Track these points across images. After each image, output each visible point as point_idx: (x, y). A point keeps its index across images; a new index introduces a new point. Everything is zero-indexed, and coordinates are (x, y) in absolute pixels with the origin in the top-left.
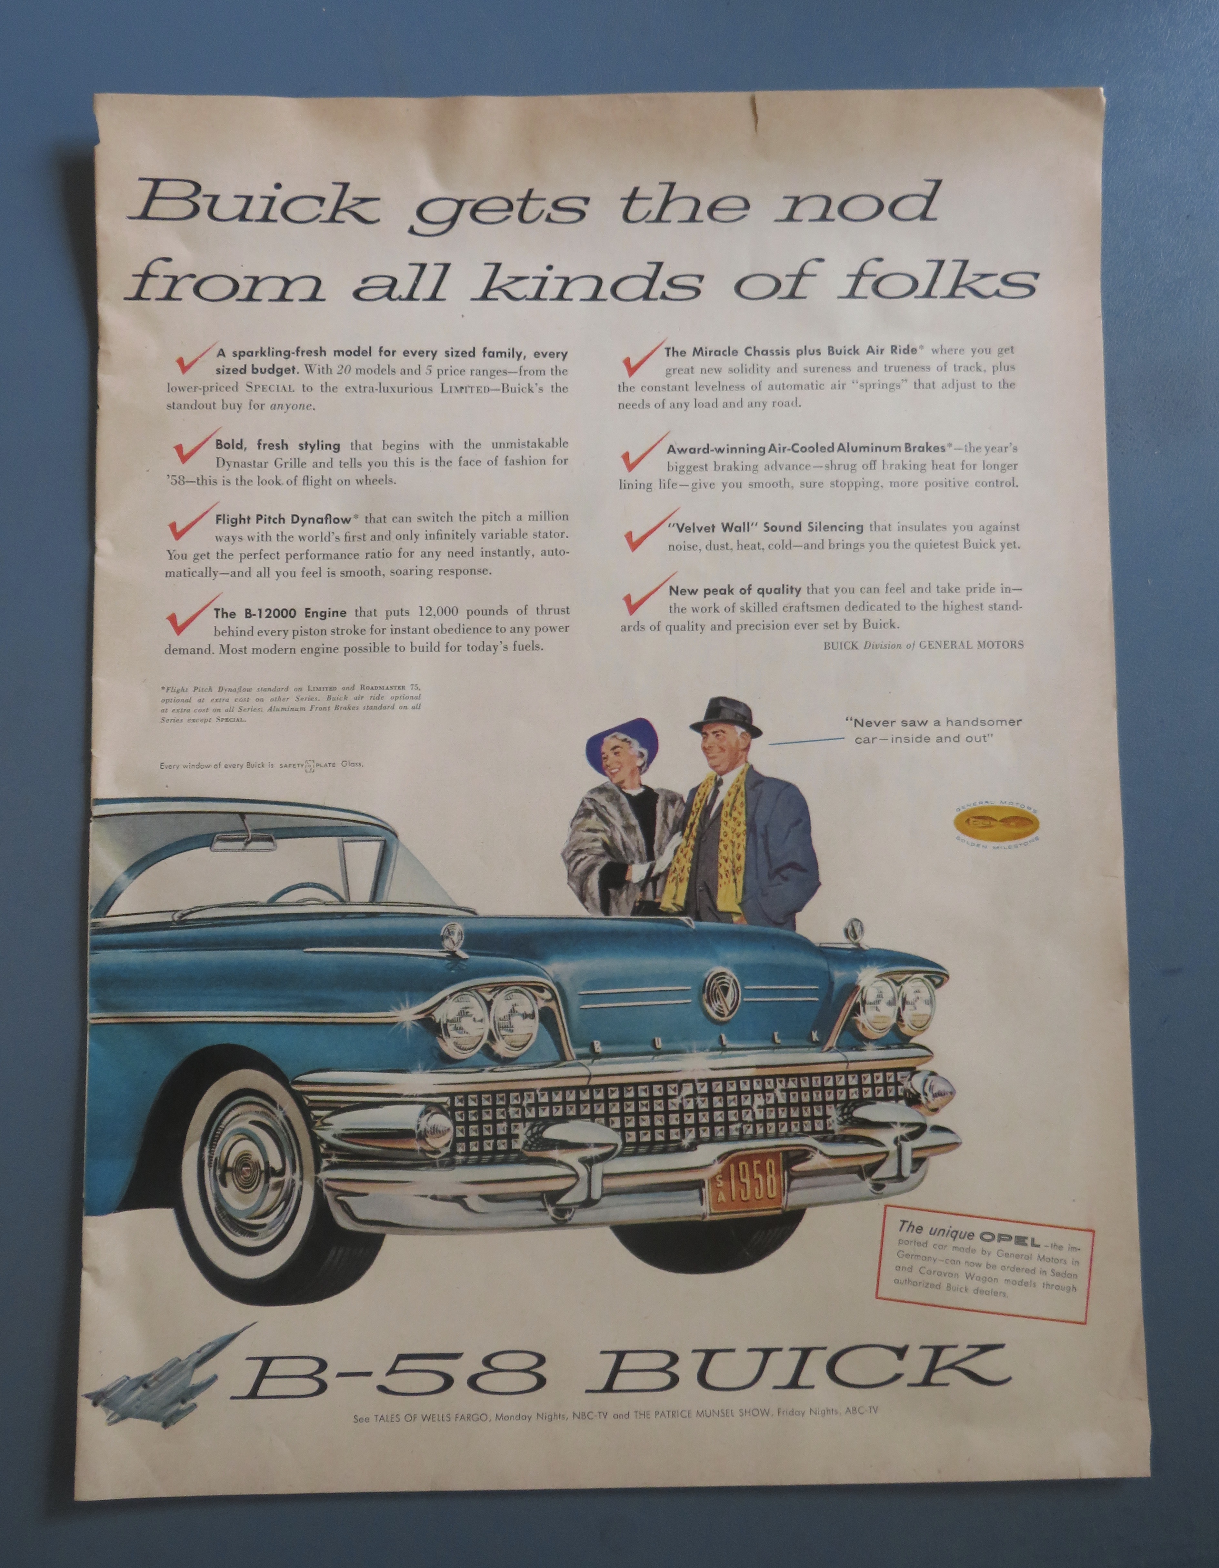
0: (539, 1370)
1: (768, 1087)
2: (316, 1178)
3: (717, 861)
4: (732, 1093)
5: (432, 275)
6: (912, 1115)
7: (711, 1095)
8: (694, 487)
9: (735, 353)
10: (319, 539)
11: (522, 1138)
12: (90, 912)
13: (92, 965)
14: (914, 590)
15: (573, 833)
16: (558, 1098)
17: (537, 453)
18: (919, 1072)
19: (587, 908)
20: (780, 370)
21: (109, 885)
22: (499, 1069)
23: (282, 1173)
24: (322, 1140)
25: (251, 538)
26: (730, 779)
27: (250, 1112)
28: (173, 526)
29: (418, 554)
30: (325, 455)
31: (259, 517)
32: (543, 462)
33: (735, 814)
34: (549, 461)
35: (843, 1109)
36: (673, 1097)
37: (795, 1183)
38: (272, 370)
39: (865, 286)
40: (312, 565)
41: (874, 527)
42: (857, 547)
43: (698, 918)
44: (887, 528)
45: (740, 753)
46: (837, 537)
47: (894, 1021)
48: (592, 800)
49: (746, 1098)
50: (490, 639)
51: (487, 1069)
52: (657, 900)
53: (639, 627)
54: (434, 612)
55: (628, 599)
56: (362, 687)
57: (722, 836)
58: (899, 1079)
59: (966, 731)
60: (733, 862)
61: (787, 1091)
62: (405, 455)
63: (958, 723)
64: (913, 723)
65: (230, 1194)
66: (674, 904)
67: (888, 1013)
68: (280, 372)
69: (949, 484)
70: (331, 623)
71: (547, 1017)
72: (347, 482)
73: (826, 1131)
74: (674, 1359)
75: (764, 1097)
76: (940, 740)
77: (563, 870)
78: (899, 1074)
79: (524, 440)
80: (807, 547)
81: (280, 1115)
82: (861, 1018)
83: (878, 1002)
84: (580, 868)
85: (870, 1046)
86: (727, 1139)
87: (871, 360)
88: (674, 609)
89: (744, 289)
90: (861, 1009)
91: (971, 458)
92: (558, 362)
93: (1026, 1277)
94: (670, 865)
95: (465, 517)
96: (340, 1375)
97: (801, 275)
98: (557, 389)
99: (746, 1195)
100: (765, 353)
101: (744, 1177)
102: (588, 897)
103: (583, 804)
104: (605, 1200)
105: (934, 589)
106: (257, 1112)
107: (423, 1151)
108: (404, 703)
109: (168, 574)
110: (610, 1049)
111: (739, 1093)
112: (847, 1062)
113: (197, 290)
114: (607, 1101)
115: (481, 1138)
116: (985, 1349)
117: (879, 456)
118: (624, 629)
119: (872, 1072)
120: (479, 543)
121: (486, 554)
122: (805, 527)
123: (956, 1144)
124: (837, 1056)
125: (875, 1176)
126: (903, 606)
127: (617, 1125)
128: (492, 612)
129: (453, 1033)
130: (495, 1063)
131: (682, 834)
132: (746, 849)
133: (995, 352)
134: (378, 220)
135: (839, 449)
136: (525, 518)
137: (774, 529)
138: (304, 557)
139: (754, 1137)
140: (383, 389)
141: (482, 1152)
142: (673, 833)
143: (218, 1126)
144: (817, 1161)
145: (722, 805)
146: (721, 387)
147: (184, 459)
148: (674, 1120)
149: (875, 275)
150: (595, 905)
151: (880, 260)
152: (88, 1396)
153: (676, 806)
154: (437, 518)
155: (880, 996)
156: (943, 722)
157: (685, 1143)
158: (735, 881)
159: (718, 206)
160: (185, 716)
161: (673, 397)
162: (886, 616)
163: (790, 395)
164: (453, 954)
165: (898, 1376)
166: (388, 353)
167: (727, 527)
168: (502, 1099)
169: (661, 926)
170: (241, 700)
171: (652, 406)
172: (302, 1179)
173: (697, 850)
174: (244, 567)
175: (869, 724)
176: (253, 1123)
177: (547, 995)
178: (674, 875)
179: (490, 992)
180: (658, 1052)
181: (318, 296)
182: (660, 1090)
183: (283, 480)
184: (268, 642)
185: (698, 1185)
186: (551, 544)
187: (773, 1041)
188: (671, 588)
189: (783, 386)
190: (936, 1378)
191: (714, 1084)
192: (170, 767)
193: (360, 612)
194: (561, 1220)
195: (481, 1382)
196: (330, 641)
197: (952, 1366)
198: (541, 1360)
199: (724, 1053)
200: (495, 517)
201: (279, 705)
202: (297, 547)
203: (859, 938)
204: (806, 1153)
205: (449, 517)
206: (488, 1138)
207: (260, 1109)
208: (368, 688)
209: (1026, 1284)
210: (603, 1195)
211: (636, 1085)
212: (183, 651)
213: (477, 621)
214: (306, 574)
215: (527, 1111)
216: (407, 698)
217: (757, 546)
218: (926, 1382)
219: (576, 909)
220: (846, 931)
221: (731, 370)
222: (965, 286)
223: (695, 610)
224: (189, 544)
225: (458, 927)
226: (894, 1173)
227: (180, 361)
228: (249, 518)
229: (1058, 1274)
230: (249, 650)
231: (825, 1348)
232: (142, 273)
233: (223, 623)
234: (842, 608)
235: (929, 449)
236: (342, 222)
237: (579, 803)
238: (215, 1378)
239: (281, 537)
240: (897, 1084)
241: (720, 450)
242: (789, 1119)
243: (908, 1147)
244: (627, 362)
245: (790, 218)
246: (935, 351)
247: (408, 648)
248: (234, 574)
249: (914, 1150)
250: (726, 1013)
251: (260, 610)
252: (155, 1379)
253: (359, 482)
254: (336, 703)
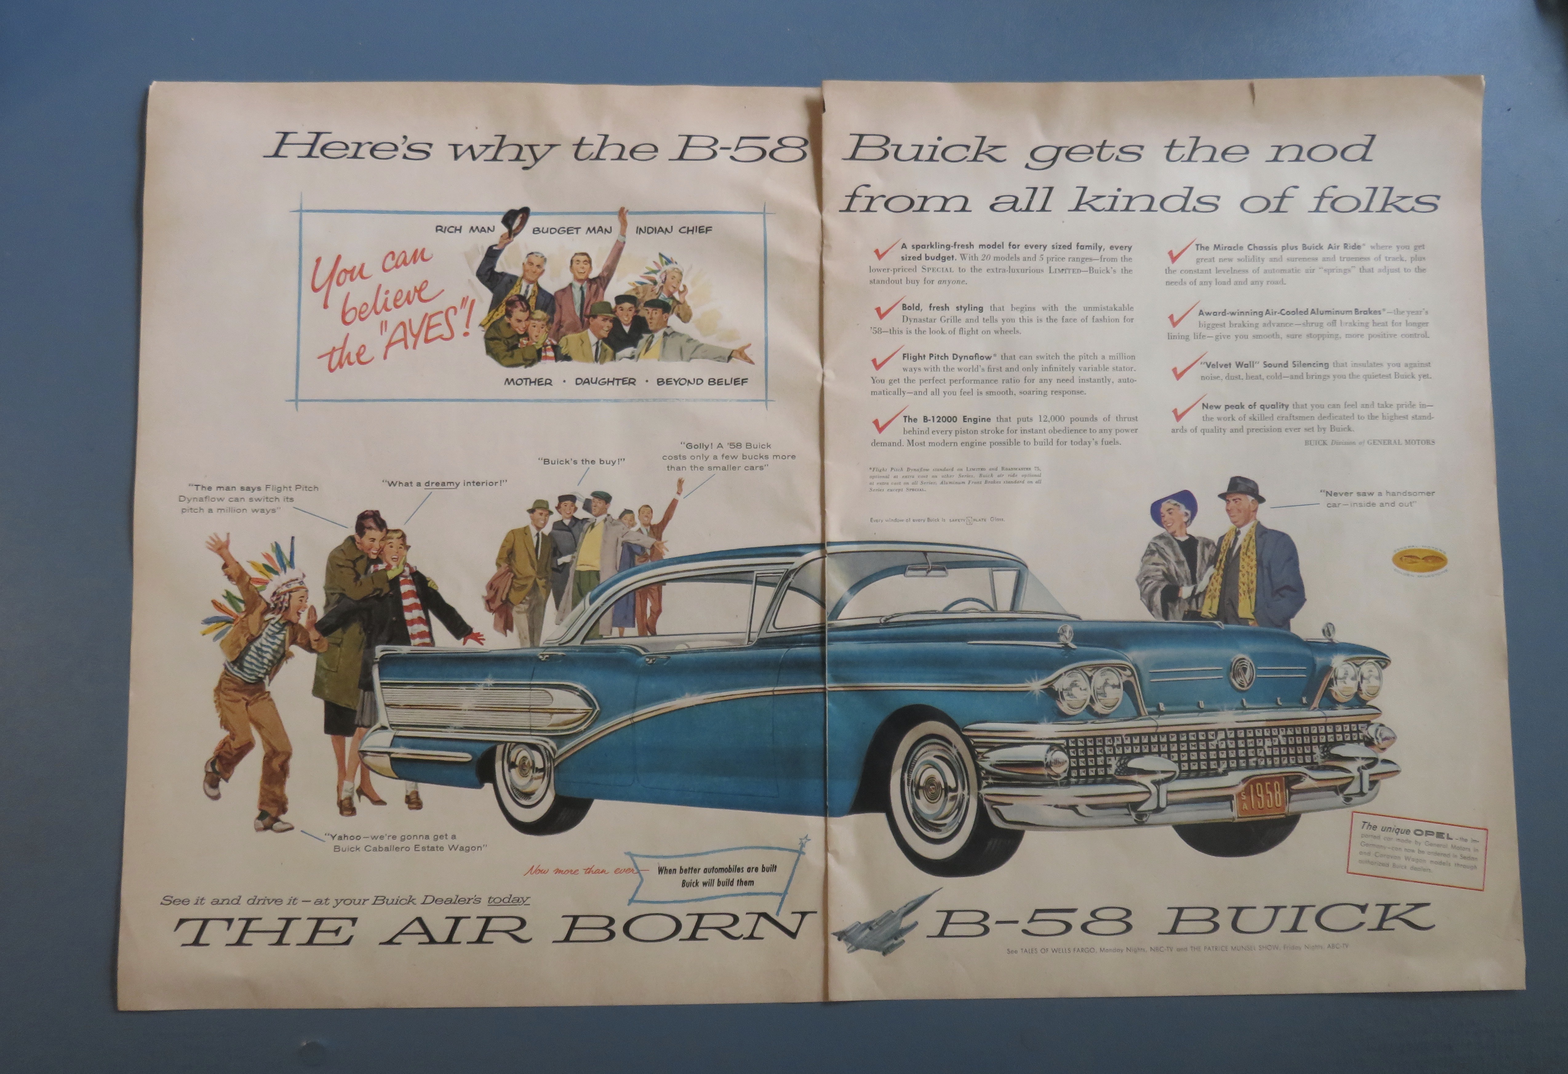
0: (1127, 920)
1: (1274, 734)
2: (979, 793)
3: (1238, 584)
4: (1250, 738)
5: (1041, 195)
6: (1369, 752)
7: (1236, 738)
8: (1217, 338)
9: (1241, 248)
10: (971, 370)
11: (1114, 767)
12: (827, 617)
13: (829, 652)
14: (1363, 406)
15: (1143, 566)
16: (1136, 741)
17: (1113, 314)
18: (1372, 724)
19: (1153, 615)
20: (1271, 260)
21: (839, 599)
22: (1097, 721)
23: (956, 790)
24: (983, 768)
25: (926, 369)
26: (1245, 530)
27: (934, 750)
28: (874, 361)
29: (1037, 381)
30: (973, 314)
31: (931, 355)
32: (1117, 320)
33: (1249, 554)
34: (1122, 320)
35: (1323, 748)
36: (1212, 740)
37: (1294, 797)
38: (938, 258)
39: (1326, 204)
40: (967, 387)
41: (1336, 364)
42: (1325, 377)
43: (1226, 622)
44: (1344, 365)
45: (1252, 513)
46: (1311, 371)
47: (1355, 690)
48: (1155, 544)
49: (1260, 741)
50: (1086, 437)
51: (1090, 722)
52: (1199, 610)
53: (1183, 430)
54: (1049, 418)
55: (1175, 411)
56: (1003, 468)
57: (1241, 568)
58: (1360, 729)
59: (1398, 499)
60: (1248, 585)
61: (1286, 736)
62: (1026, 314)
63: (1394, 494)
64: (1364, 494)
65: (922, 804)
66: (1210, 613)
67: (1352, 685)
68: (944, 259)
69: (1384, 336)
70: (981, 426)
71: (1128, 687)
72: (988, 332)
73: (1312, 763)
74: (1216, 912)
75: (1272, 741)
76: (1382, 505)
77: (1137, 590)
78: (1360, 725)
79: (1104, 305)
80: (1292, 377)
81: (954, 751)
82: (1334, 688)
83: (1345, 678)
84: (1148, 589)
85: (1341, 706)
86: (1248, 768)
87: (1330, 253)
88: (1206, 418)
89: (1246, 206)
90: (1335, 682)
91: (1398, 318)
92: (1125, 252)
93: (1444, 859)
94: (1207, 587)
95: (1067, 356)
96: (998, 922)
97: (1283, 197)
98: (1125, 271)
99: (1261, 805)
100: (1261, 248)
101: (1260, 793)
102: (1154, 608)
103: (1149, 546)
104: (1169, 808)
105: (1376, 405)
106: (939, 750)
107: (1049, 775)
108: (1031, 479)
109: (873, 393)
110: (1170, 709)
111: (1255, 737)
112: (1326, 717)
113: (886, 205)
114: (1168, 743)
115: (1087, 767)
116: (1418, 906)
117: (1338, 317)
118: (1173, 431)
119: (1342, 724)
120: (1077, 374)
121: (1082, 381)
122: (1290, 364)
123: (1398, 772)
124: (1319, 713)
125: (1346, 792)
126: (1356, 417)
127: (1176, 759)
128: (1086, 419)
129: (1067, 698)
130: (1093, 717)
131: (1215, 567)
132: (1257, 577)
133: (1412, 248)
134: (1005, 160)
135: (1312, 313)
136: (1107, 357)
137: (1270, 365)
138: (961, 382)
139: (1265, 767)
140: (1011, 270)
141: (1088, 776)
142: (1208, 566)
143: (913, 759)
144: (1307, 783)
145: (1240, 548)
146: (1233, 271)
147: (881, 316)
148: (1213, 755)
149: (1332, 197)
150: (1159, 614)
151: (1335, 187)
152: (834, 934)
153: (1210, 548)
154: (1049, 357)
155: (1346, 674)
156: (1384, 493)
157: (1220, 770)
158: (1250, 597)
159: (1229, 151)
160: (885, 487)
161: (1201, 277)
162: (1345, 423)
163: (1278, 277)
164: (1066, 645)
165: (1361, 924)
166: (1014, 247)
167: (1239, 365)
168: (1100, 741)
169: (1202, 627)
170: (923, 477)
171: (1188, 283)
172: (969, 794)
173: (1224, 577)
174: (922, 388)
175: (1336, 494)
176: (935, 756)
177: (1128, 672)
178: (1210, 594)
179: (1091, 671)
180: (1201, 711)
181: (967, 208)
182: (1203, 736)
183: (946, 331)
184: (939, 438)
185: (1229, 798)
186: (1124, 375)
187: (1277, 703)
188: (1203, 404)
189: (1273, 271)
190: (1386, 925)
191: (1238, 732)
192: (877, 521)
193: (1000, 419)
194: (1140, 821)
195: (1090, 927)
196: (980, 438)
197: (1396, 917)
198: (1129, 913)
199: (1245, 711)
200: (1087, 357)
201: (947, 480)
202: (957, 375)
203: (1332, 635)
204: (1300, 777)
205: (1057, 357)
206: (1092, 767)
207: (941, 747)
208: (1007, 469)
209: (1444, 864)
210: (1167, 805)
211: (1187, 732)
212: (883, 444)
213: (1077, 425)
214: (963, 393)
215: (1117, 750)
216: (1032, 476)
217: (1259, 377)
218: (1380, 928)
219: (1147, 616)
220: (1324, 631)
221: (1239, 260)
222: (1391, 204)
223: (1219, 419)
224: (886, 372)
225: (1069, 628)
226: (1358, 791)
227: (877, 251)
228: (924, 356)
229: (1464, 858)
230: (927, 444)
231: (1314, 906)
232: (851, 194)
233: (909, 426)
234: (1316, 418)
235: (1370, 312)
236: (982, 161)
237: (1146, 546)
238: (916, 924)
239: (947, 369)
240: (1358, 731)
241: (1233, 314)
242: (1288, 755)
243: (1366, 773)
244: (1171, 253)
245: (1276, 159)
246: (1372, 247)
247: (1032, 443)
248: (916, 393)
249: (1371, 775)
250: (1246, 685)
251: (933, 417)
252: (877, 924)
253: (996, 332)
254: (986, 478)
